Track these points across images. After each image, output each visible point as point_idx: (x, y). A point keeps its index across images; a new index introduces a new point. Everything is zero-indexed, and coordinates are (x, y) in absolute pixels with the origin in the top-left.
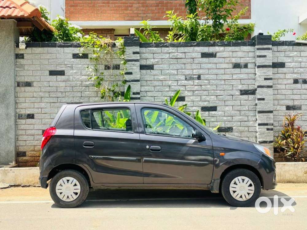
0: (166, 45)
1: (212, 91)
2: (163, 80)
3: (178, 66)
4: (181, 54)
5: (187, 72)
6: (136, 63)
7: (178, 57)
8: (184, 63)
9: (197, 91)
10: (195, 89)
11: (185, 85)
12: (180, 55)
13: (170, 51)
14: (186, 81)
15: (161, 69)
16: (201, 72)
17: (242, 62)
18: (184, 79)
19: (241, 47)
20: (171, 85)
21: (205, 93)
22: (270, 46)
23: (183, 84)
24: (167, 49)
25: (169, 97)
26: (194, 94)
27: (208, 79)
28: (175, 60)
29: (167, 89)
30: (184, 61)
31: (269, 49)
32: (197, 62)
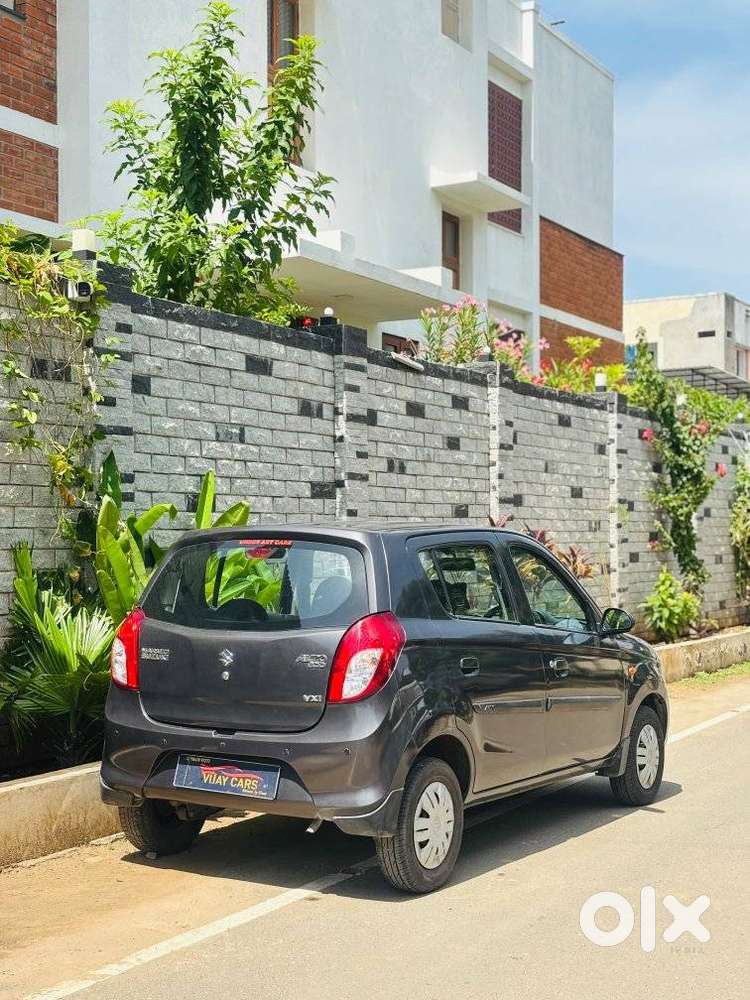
0: (177, 314)
1: (267, 482)
2: (172, 434)
3: (204, 391)
4: (208, 352)
5: (221, 414)
6: (124, 367)
7: (204, 359)
8: (213, 382)
9: (239, 481)
10: (235, 473)
11: (215, 456)
12: (208, 356)
13: (186, 336)
14: (218, 444)
15: (167, 394)
16: (247, 416)
17: (314, 397)
18: (214, 436)
19: (314, 352)
20: (188, 454)
21: (254, 485)
22: (364, 361)
23: (212, 454)
24: (180, 326)
25: (183, 496)
26: (234, 488)
27: (258, 442)
28: (196, 368)
29: (180, 469)
30: (212, 375)
31: (361, 369)
32: (237, 386)
